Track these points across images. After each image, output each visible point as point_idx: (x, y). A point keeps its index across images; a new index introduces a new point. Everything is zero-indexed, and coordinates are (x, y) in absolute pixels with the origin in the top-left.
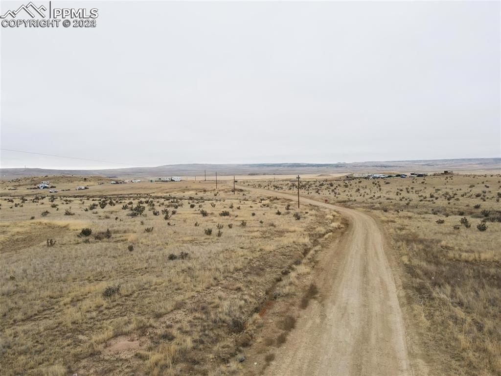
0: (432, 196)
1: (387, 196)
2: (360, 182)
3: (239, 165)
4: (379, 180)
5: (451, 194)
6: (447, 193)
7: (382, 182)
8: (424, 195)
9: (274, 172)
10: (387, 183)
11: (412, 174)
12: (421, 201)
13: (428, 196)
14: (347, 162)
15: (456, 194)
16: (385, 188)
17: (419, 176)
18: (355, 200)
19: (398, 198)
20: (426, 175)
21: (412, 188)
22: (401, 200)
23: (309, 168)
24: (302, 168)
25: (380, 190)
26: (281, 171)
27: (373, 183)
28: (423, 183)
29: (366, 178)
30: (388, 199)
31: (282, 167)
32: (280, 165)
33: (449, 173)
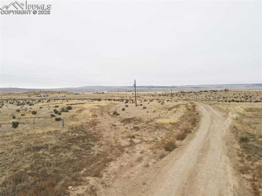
0: (218, 98)
1: (201, 98)
2: (189, 94)
3: (122, 87)
4: (196, 93)
5: (225, 97)
6: (224, 97)
7: (198, 94)
8: (215, 97)
9: (141, 90)
10: (201, 94)
11: (211, 91)
12: (214, 99)
13: (217, 98)
14: (177, 86)
15: (227, 97)
16: (200, 96)
17: (214, 91)
18: (190, 99)
19: (206, 98)
20: (217, 91)
21: (211, 95)
22: (207, 99)
23: (158, 88)
24: (155, 88)
25: (198, 96)
26: (143, 90)
27: (195, 94)
28: (215, 94)
29: (190, 92)
30: (202, 98)
31: (144, 88)
32: (143, 87)
33: (227, 90)
